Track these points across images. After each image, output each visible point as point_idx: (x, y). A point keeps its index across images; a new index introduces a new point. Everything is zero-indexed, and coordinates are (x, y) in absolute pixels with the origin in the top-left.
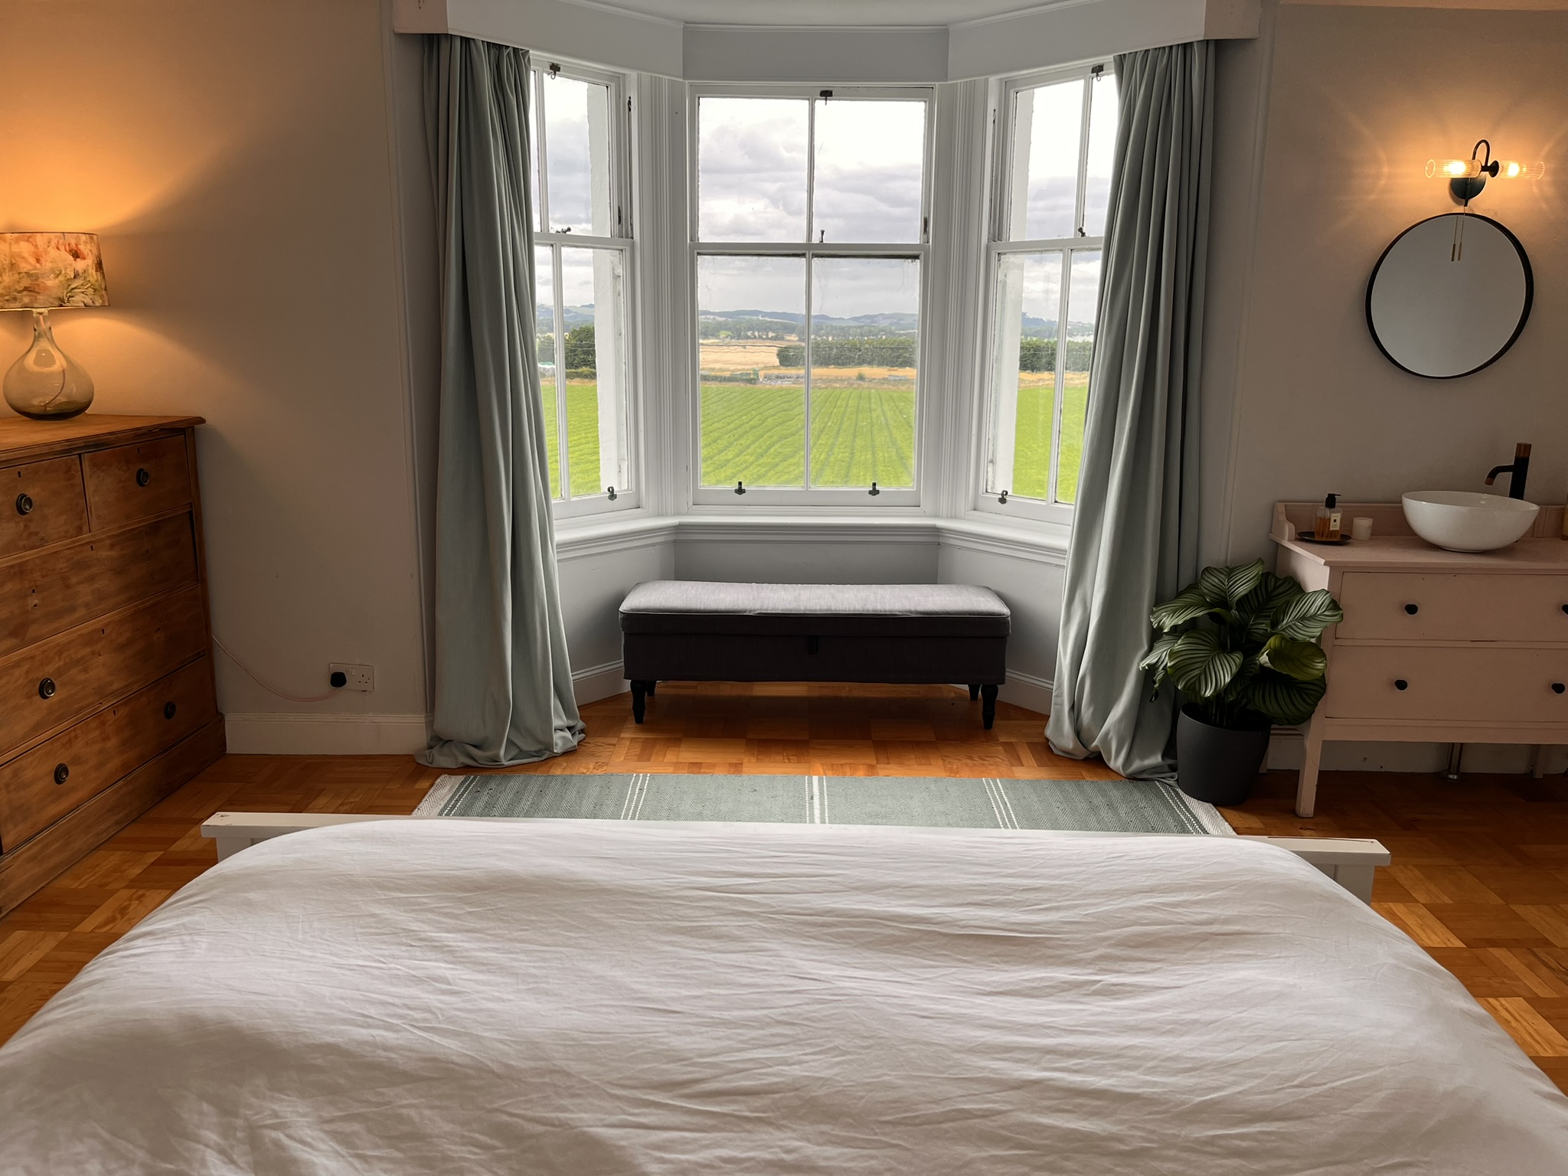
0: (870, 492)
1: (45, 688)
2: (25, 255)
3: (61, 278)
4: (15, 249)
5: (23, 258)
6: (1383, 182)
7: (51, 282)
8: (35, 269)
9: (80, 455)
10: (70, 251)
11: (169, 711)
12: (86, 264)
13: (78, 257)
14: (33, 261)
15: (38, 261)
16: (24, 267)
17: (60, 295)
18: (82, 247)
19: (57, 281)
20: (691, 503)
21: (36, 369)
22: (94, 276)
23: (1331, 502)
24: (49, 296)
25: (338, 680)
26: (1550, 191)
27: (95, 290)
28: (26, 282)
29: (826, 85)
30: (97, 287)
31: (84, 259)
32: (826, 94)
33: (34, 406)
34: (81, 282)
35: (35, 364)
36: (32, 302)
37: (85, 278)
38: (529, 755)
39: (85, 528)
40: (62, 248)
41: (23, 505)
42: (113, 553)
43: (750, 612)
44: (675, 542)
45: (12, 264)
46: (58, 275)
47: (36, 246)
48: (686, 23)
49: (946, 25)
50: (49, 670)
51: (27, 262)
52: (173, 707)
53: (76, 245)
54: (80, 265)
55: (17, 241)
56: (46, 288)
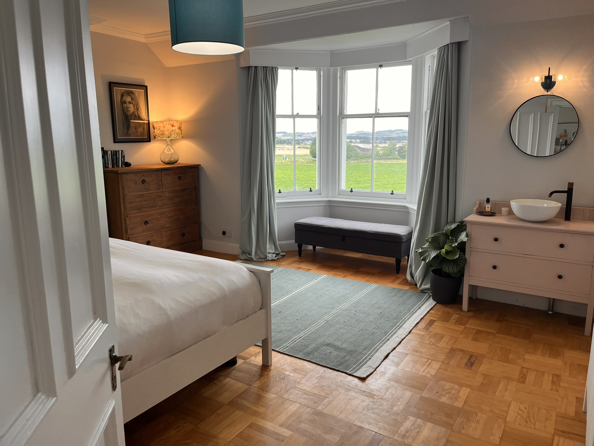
0: (391, 194)
1: (146, 223)
2: (162, 126)
3: (169, 131)
4: (160, 125)
5: (161, 127)
6: (515, 86)
7: (167, 132)
8: (163, 129)
9: (161, 172)
10: (171, 125)
11: (183, 235)
12: (176, 128)
13: (173, 126)
14: (163, 128)
15: (164, 128)
16: (161, 129)
17: (168, 135)
18: (174, 124)
19: (168, 132)
20: (337, 194)
21: (167, 152)
22: (178, 131)
23: (488, 201)
24: (166, 136)
25: (224, 233)
26: (587, 84)
27: (177, 134)
28: (162, 133)
29: (380, 63)
30: (178, 133)
31: (175, 127)
32: (381, 66)
33: (166, 161)
34: (174, 132)
35: (167, 151)
36: (162, 137)
37: (175, 131)
38: (262, 258)
39: (161, 188)
40: (169, 124)
41: (143, 181)
42: (170, 195)
43: (326, 226)
44: (329, 206)
45: (159, 129)
46: (168, 131)
47: (164, 124)
48: (330, 51)
49: (405, 42)
50: (147, 219)
51: (162, 128)
52: (184, 234)
53: (173, 124)
54: (174, 128)
55: (160, 123)
56: (165, 134)
